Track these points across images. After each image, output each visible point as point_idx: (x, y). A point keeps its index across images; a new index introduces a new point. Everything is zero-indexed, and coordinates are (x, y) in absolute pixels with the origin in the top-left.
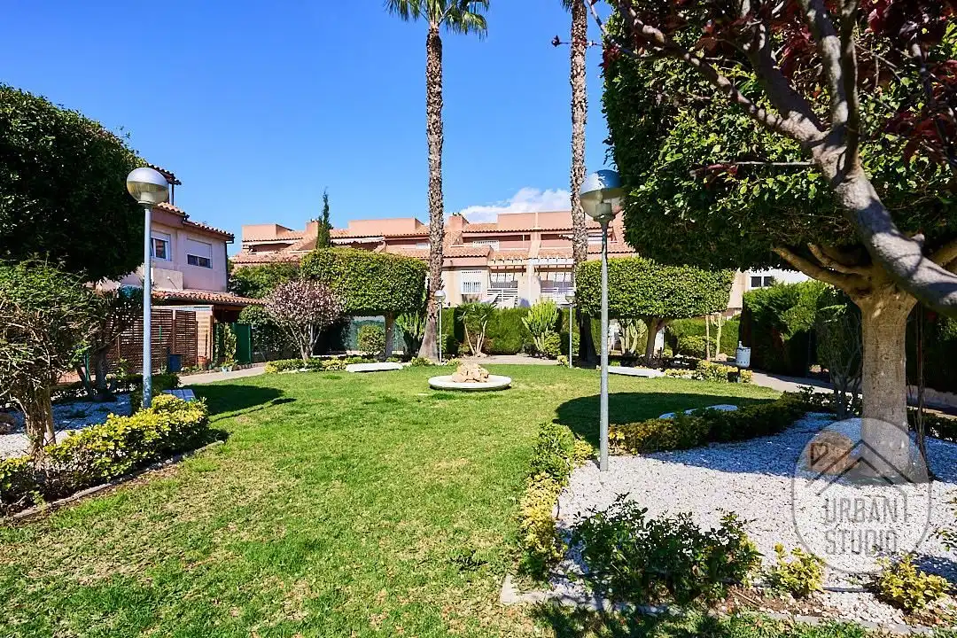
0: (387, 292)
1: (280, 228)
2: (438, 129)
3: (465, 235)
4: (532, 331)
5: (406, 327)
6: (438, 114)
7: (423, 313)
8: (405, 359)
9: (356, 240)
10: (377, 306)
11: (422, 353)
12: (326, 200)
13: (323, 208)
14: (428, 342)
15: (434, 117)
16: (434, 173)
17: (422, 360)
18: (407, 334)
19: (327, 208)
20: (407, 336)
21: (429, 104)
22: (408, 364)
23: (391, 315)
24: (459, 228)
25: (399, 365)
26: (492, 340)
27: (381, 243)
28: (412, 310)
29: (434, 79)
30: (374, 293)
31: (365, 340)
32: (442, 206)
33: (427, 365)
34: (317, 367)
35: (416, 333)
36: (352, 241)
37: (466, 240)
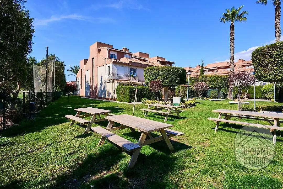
0: (219, 84)
1: (190, 68)
2: (233, 45)
3: (243, 65)
4: (264, 92)
5: (223, 91)
6: (233, 42)
7: (228, 88)
8: (223, 99)
9: (209, 69)
10: (216, 87)
11: (228, 97)
12: (203, 62)
13: (202, 63)
14: (229, 95)
15: (232, 43)
16: (232, 56)
17: (228, 99)
18: (223, 92)
19: (203, 63)
20: (224, 93)
21: (230, 40)
22: (224, 100)
23: (219, 88)
24: (241, 63)
25: (221, 100)
26: (251, 95)
27: (216, 69)
28: (225, 87)
29: (232, 35)
30: (216, 84)
31: (212, 94)
32: (234, 63)
33: (229, 100)
34: (203, 99)
35: (226, 93)
36: (208, 69)
37: (243, 66)
